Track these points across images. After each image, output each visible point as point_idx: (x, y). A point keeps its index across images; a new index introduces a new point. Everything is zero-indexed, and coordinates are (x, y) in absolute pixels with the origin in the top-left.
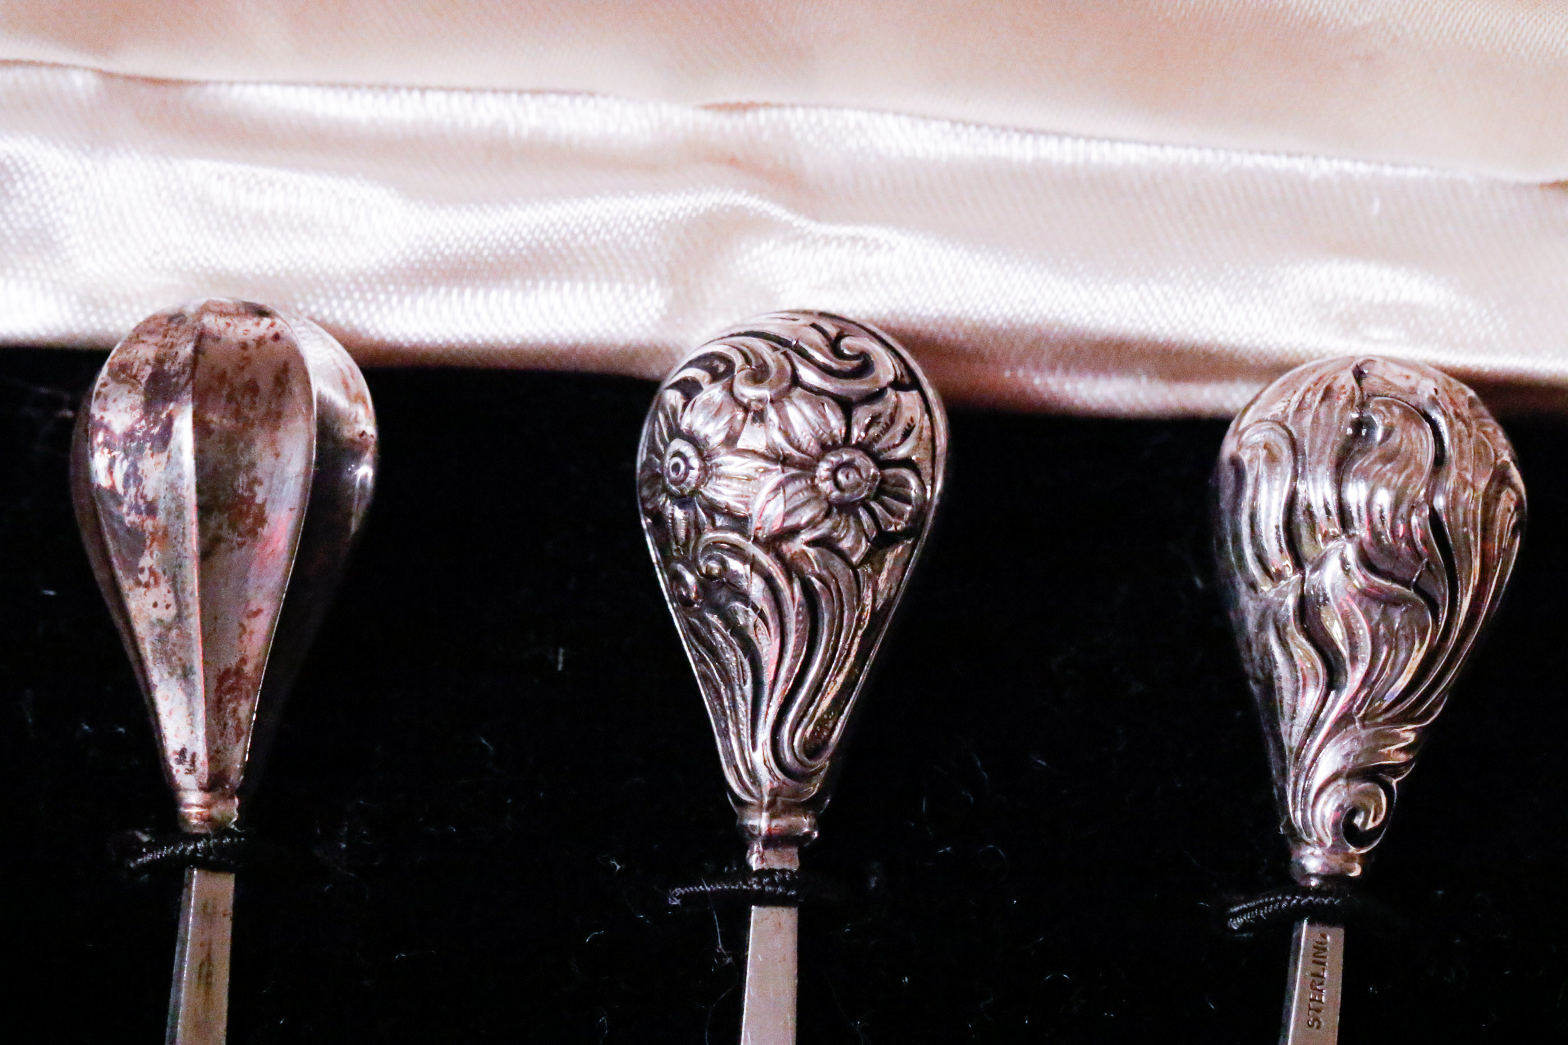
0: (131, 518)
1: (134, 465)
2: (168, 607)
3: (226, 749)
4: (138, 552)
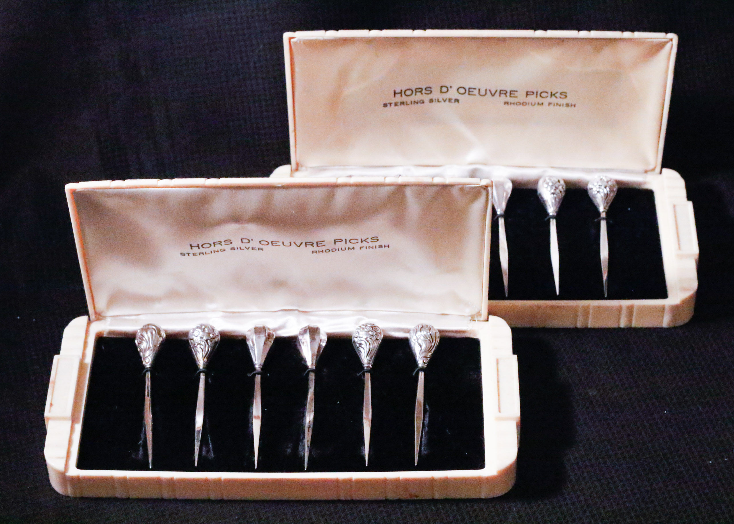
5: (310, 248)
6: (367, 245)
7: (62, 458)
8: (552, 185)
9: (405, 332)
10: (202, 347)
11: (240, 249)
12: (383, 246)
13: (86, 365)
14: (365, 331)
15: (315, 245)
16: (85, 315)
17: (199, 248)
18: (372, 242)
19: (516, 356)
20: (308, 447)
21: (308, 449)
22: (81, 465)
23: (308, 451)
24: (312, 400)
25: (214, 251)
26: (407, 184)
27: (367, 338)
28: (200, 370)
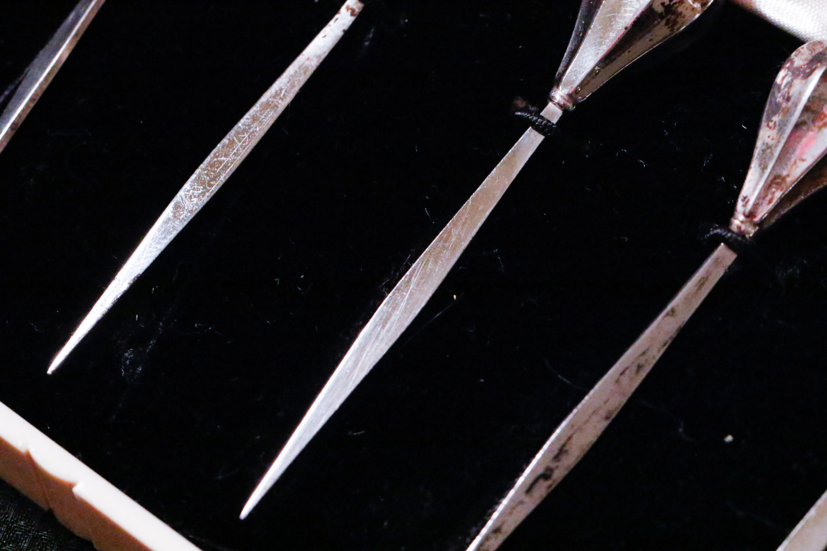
0: (779, 99)
1: (792, 81)
2: (773, 139)
3: (762, 205)
4: (774, 113)
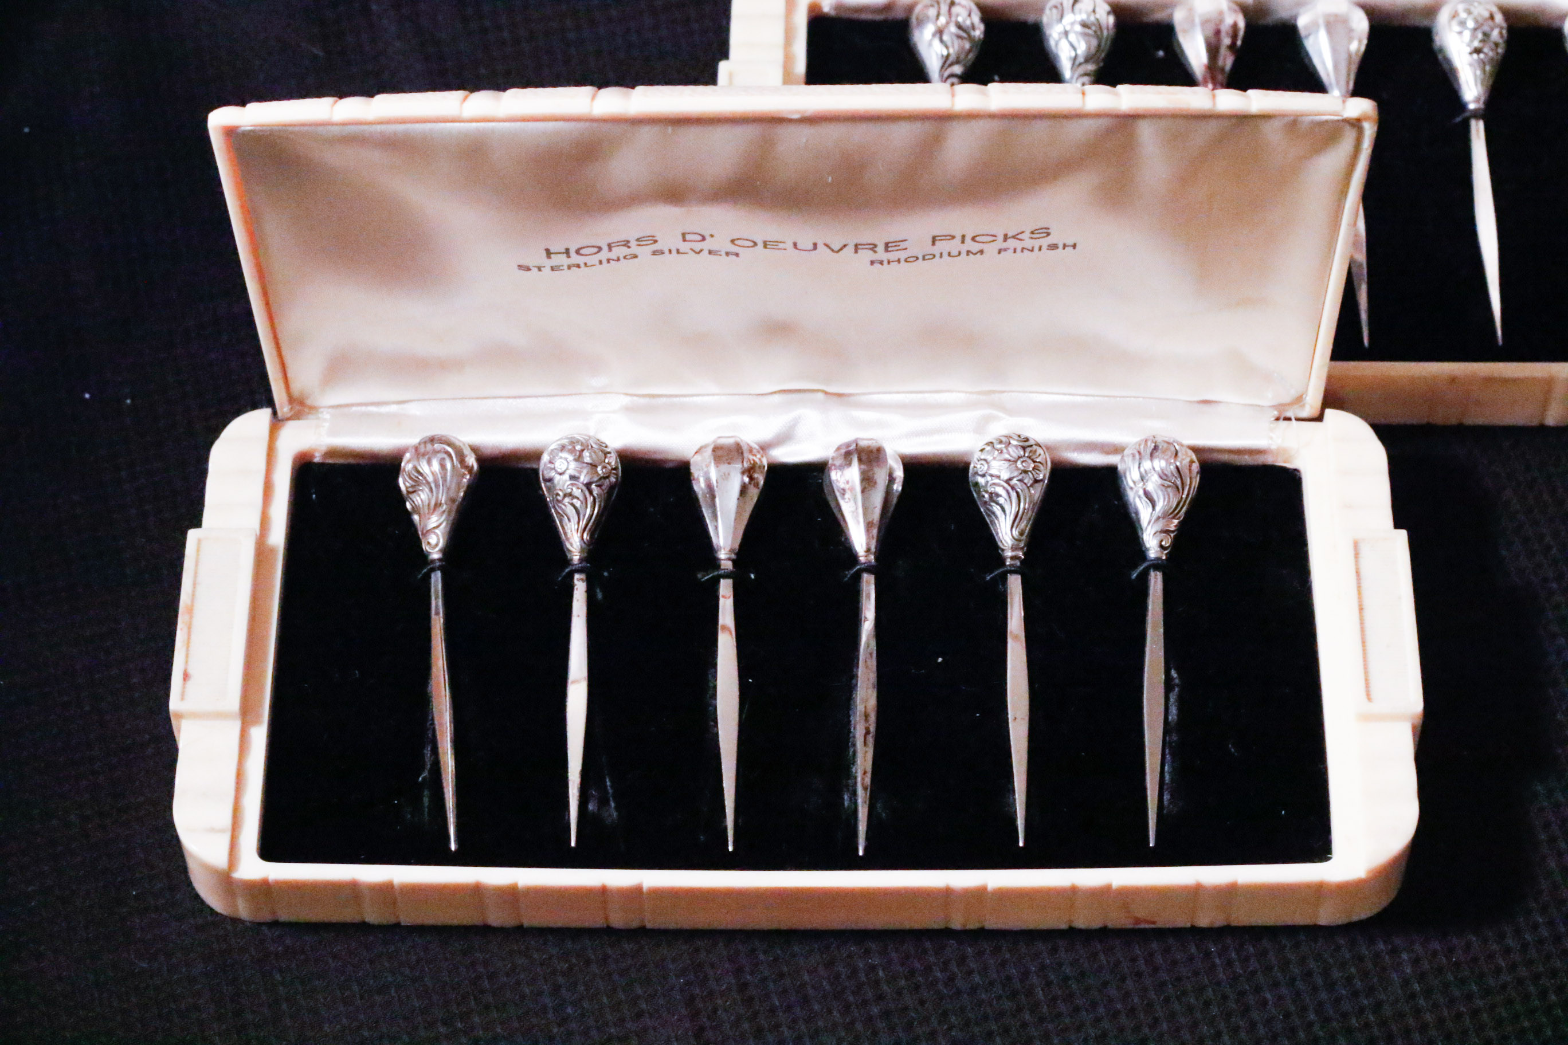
5: (866, 255)
6: (1019, 245)
7: (222, 831)
8: (1475, 29)
9: (1108, 453)
10: (578, 504)
11: (678, 252)
12: (1061, 246)
13: (272, 551)
14: (1006, 460)
15: (881, 248)
16: (262, 407)
17: (569, 256)
18: (1032, 238)
19: (1403, 534)
20: (865, 789)
21: (866, 794)
22: (269, 851)
23: (865, 802)
24: (871, 654)
25: (608, 261)
26: (1141, 112)
27: (1011, 479)
28: (573, 565)
